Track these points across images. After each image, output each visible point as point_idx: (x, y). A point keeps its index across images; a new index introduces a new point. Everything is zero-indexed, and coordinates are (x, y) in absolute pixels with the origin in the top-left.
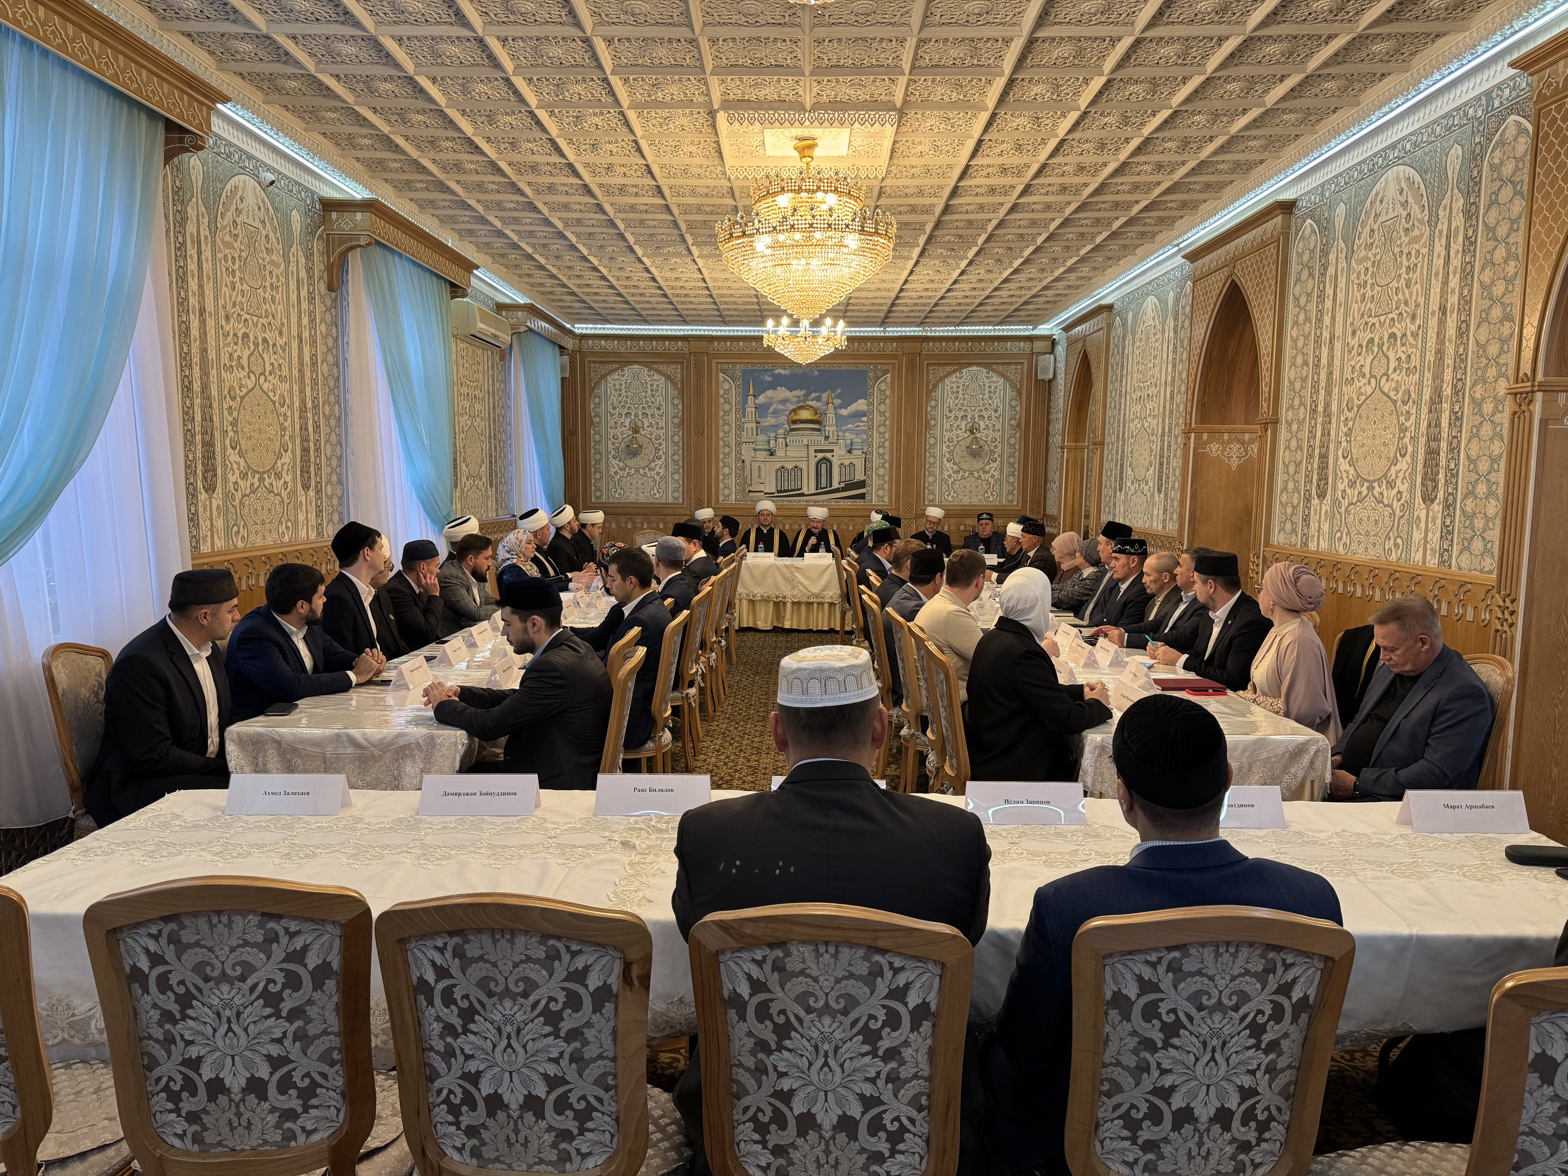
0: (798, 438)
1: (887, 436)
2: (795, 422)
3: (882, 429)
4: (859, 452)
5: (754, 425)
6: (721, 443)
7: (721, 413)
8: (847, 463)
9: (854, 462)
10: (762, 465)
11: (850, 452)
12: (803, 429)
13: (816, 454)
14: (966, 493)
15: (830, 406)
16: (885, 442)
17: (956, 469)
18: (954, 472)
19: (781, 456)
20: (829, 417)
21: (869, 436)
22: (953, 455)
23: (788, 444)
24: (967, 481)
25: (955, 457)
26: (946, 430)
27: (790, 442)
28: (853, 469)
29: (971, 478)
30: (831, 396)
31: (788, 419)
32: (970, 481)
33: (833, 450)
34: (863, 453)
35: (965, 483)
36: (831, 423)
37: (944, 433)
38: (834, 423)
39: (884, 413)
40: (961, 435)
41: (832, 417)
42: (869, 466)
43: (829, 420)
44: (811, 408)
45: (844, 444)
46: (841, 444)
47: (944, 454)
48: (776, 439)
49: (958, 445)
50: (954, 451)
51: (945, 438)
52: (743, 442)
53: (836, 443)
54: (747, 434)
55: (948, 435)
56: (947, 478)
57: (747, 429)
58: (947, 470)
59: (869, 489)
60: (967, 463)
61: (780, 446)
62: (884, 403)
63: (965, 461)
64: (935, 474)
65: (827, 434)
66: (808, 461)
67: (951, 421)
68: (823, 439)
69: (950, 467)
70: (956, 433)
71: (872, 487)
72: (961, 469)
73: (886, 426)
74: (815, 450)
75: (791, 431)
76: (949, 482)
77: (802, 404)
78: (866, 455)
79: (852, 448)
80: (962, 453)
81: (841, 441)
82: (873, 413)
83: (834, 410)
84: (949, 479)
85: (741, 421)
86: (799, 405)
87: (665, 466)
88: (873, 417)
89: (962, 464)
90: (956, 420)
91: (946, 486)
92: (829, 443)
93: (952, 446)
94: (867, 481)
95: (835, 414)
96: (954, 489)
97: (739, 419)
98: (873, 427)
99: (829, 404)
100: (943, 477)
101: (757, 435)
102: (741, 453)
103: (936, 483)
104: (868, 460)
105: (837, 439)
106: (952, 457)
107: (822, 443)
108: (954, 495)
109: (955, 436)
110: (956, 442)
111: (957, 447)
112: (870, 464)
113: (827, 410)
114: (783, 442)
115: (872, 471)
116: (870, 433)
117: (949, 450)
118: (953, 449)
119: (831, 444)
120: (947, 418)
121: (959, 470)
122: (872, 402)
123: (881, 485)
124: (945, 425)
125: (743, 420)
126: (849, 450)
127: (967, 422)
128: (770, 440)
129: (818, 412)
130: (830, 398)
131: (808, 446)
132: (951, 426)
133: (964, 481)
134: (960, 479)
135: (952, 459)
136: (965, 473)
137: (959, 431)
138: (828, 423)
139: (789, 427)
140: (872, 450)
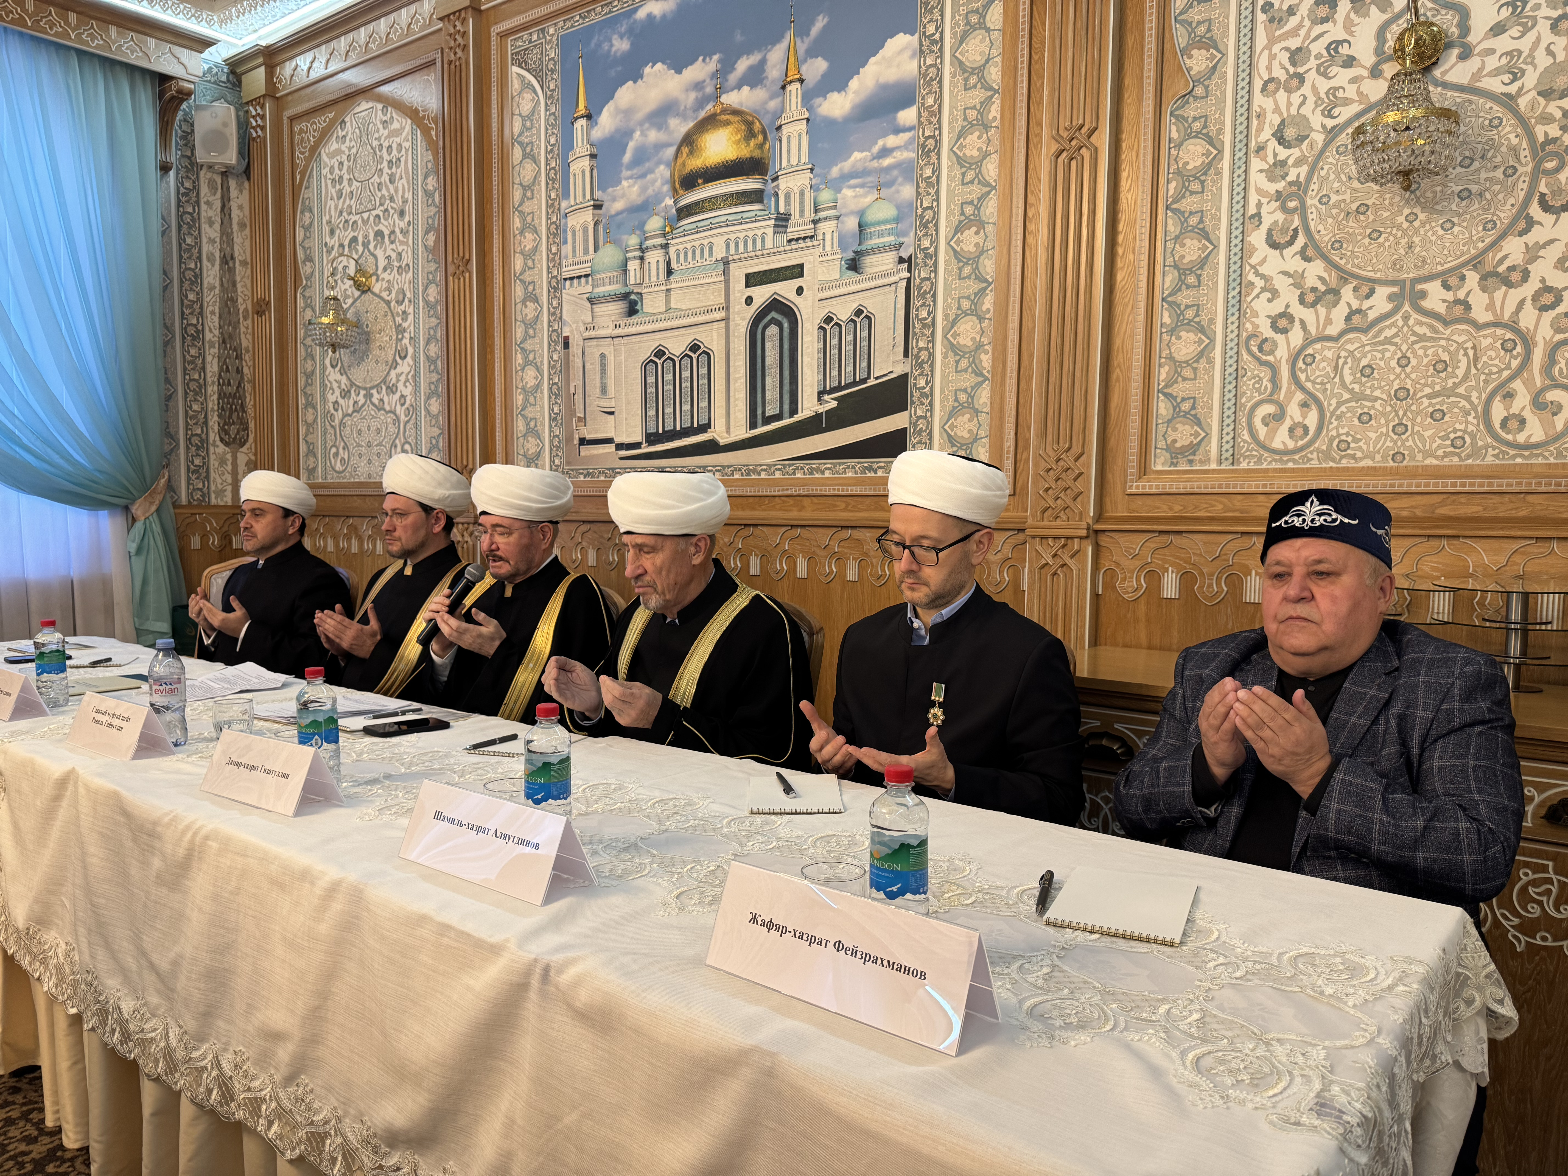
0: (699, 239)
1: (991, 169)
2: (689, 182)
3: (972, 145)
4: (889, 260)
5: (589, 217)
6: (517, 292)
7: (517, 196)
8: (844, 313)
9: (871, 303)
10: (609, 351)
11: (854, 265)
12: (712, 203)
13: (750, 291)
14: (1377, 405)
15: (794, 93)
16: (982, 198)
17: (1320, 278)
18: (1310, 298)
19: (654, 314)
20: (789, 138)
21: (923, 185)
22: (1302, 210)
23: (674, 265)
24: (1382, 338)
25: (1312, 216)
26: (1266, 83)
27: (678, 256)
28: (865, 334)
29: (1406, 318)
30: (796, 54)
31: (672, 175)
32: (1396, 335)
33: (801, 266)
34: (901, 260)
35: (1368, 348)
36: (794, 161)
37: (1259, 99)
38: (804, 159)
39: (980, 71)
40: (1351, 92)
41: (800, 135)
42: (924, 314)
43: (789, 151)
44: (737, 119)
45: (836, 235)
46: (828, 237)
47: (1252, 210)
48: (643, 252)
49: (1332, 149)
50: (1312, 187)
51: (1260, 130)
52: (565, 279)
53: (812, 237)
54: (574, 251)
55: (1277, 110)
56: (1268, 332)
57: (574, 232)
58: (1269, 291)
59: (920, 413)
60: (1381, 240)
61: (654, 279)
62: (982, 25)
63: (1368, 231)
64: (1204, 318)
65: (782, 210)
66: (726, 319)
67: (1294, 32)
68: (770, 231)
69: (1285, 273)
70: (1324, 85)
71: (931, 404)
72: (1345, 276)
73: (986, 127)
74: (748, 277)
75: (679, 219)
76: (1282, 353)
77: (709, 108)
78: (909, 271)
79: (863, 247)
80: (1356, 190)
81: (827, 228)
82: (940, 82)
83: (803, 107)
84: (1280, 338)
85: (559, 209)
86: (702, 114)
87: (414, 376)
88: (939, 100)
89: (1353, 251)
90: (1324, 20)
91: (1265, 374)
92: (790, 241)
93: (1298, 163)
94: (911, 381)
95: (808, 120)
96: (1303, 389)
97: (556, 203)
98: (938, 143)
99: (788, 88)
100: (1248, 326)
101: (596, 249)
102: (561, 318)
103: (1211, 361)
104: (920, 288)
105: (815, 222)
106: (1297, 222)
107: (769, 244)
108: (1304, 417)
109: (1316, 106)
110: (1319, 138)
111: (1331, 160)
112: (923, 305)
113: (783, 110)
114: (661, 259)
115: (933, 334)
116: (928, 172)
117: (1281, 185)
118: (1302, 179)
119: (794, 245)
120: (1271, 20)
121: (1333, 284)
122: (937, 36)
123: (965, 390)
124: (1263, 62)
125: (564, 204)
126: (854, 260)
127: (1385, 17)
128: (626, 260)
129: (757, 126)
130: (792, 60)
131: (726, 262)
132: (1296, 56)
133: (1363, 338)
134: (1342, 333)
135: (1296, 231)
136: (1372, 292)
137: (1342, 76)
138: (785, 164)
139: (675, 203)
140: (935, 242)
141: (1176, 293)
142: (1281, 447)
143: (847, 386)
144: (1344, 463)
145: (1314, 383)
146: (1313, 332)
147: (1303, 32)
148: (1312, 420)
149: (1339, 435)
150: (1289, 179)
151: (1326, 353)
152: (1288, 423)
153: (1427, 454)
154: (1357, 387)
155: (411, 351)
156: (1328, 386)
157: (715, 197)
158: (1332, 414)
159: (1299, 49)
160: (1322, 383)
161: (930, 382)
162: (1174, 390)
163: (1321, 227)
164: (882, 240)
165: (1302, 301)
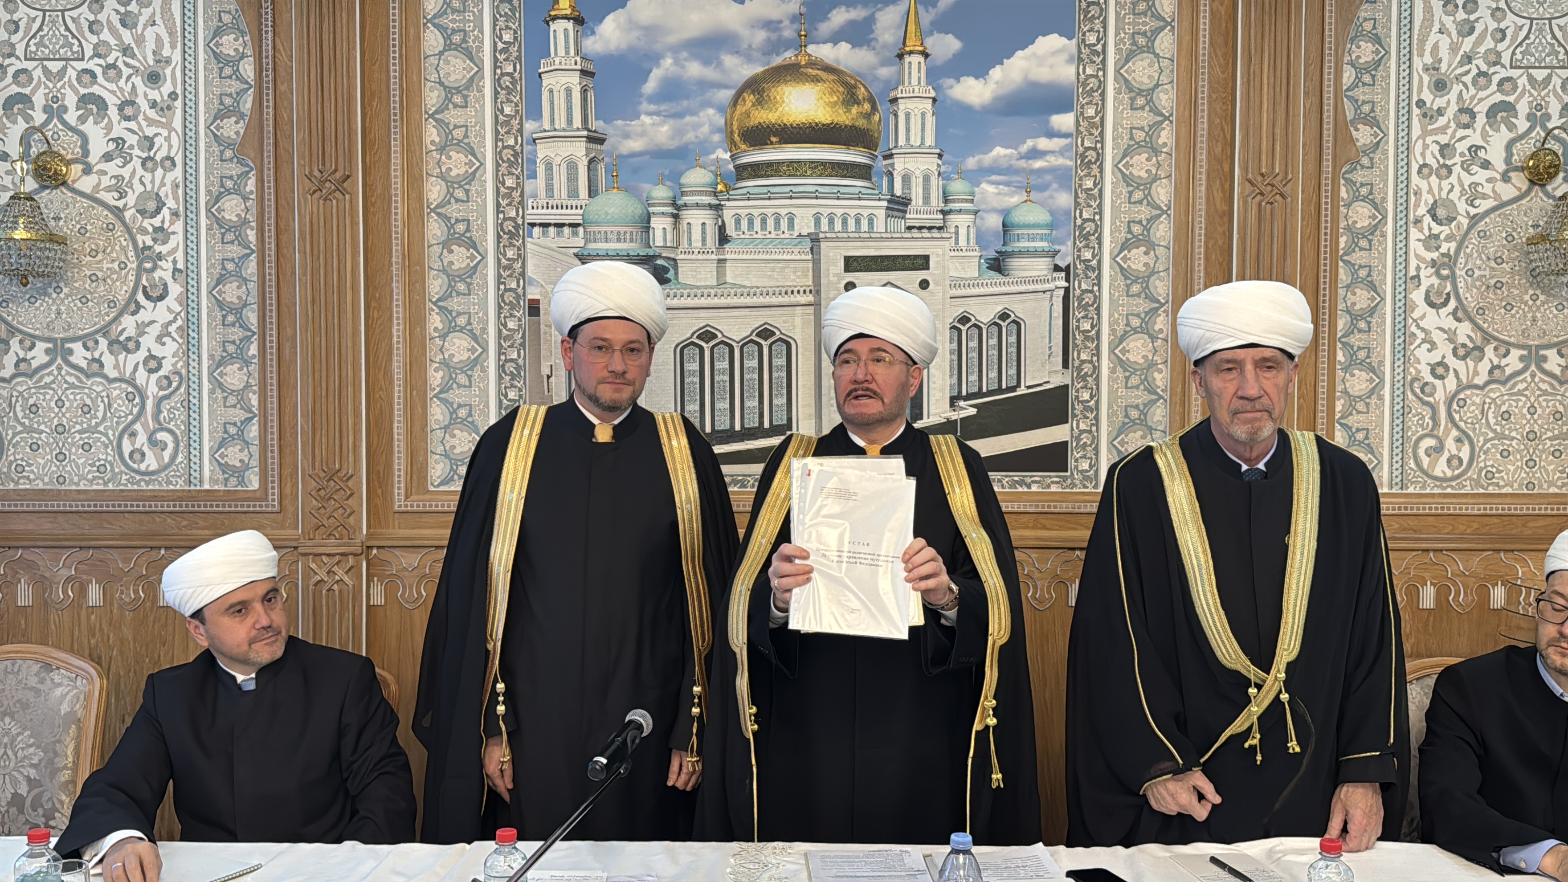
0: (771, 207)
1: (1163, 193)
2: (758, 136)
3: (1140, 166)
4: (1040, 267)
5: (579, 150)
6: (434, 229)
7: (432, 97)
8: (985, 313)
9: (1019, 308)
11: (997, 265)
12: (794, 168)
13: (851, 277)
14: (1514, 443)
15: (915, 67)
16: (1152, 220)
17: (1469, 337)
18: (1461, 352)
19: (698, 287)
20: (908, 115)
21: (1082, 196)
22: (1453, 277)
23: (730, 230)
24: (1516, 390)
25: (1461, 285)
26: (1421, 167)
27: (738, 222)
28: (1013, 339)
29: (1533, 376)
30: (917, 23)
31: (728, 124)
32: (1526, 389)
33: (926, 258)
34: (1057, 268)
35: (1506, 397)
36: (915, 140)
37: (1415, 179)
38: (930, 140)
39: (1149, 93)
40: (1487, 189)
41: (923, 115)
42: (1087, 326)
43: (908, 130)
44: (832, 77)
45: (972, 231)
46: (963, 232)
47: (1412, 272)
48: (678, 208)
49: (1474, 233)
50: (1460, 260)
51: (1417, 206)
52: (533, 225)
53: (940, 228)
54: (549, 189)
55: (1430, 191)
56: (1429, 378)
57: (549, 167)
58: (1428, 342)
59: (1083, 426)
60: (1513, 312)
61: (697, 243)
62: (1150, 48)
63: (1504, 304)
64: (1374, 361)
65: (898, 191)
66: (817, 305)
67: (1443, 130)
68: (881, 213)
69: (1441, 329)
70: (1467, 180)
71: (1097, 418)
72: (1488, 338)
73: (1156, 152)
74: (847, 259)
75: (740, 178)
76: (1440, 395)
77: (788, 56)
78: (1067, 280)
79: (1009, 249)
80: (1492, 268)
81: (961, 221)
82: (1103, 95)
83: (928, 84)
84: (1438, 383)
85: (520, 131)
86: (777, 61)
87: (184, 331)
88: (1101, 111)
89: (1493, 318)
90: (1466, 126)
91: (1427, 412)
92: (909, 228)
93: (1449, 238)
94: (1072, 393)
95: (934, 100)
96: (1458, 428)
97: (515, 123)
98: (1100, 157)
99: (907, 59)
100: (1412, 370)
101: (592, 192)
102: (523, 274)
103: (1381, 398)
104: (1080, 299)
105: (944, 213)
106: (1449, 288)
107: (880, 225)
108: (1459, 450)
109: (1462, 195)
110: (1465, 222)
111: (1474, 241)
112: (1086, 317)
113: (900, 81)
114: (710, 223)
115: (1098, 348)
116: (1089, 183)
117: (1435, 255)
118: (1452, 253)
119: (916, 234)
120: (1425, 115)
121: (1479, 343)
122: (1099, 48)
123: (1137, 407)
124: (1418, 148)
125: (529, 126)
126: (996, 260)
127: (1512, 135)
128: (649, 216)
129: (861, 92)
130: (912, 27)
131: (815, 240)
132: (1445, 150)
133: (1503, 389)
134: (1487, 383)
135: (1448, 294)
136: (1507, 353)
137: (1481, 176)
138: (902, 141)
139: (733, 158)
140: (1098, 255)
141: (1348, 336)
142: (1442, 475)
143: (990, 393)
144: (1491, 490)
145: (1466, 422)
146: (1465, 381)
147: (1450, 131)
148: (1465, 454)
149: (1486, 466)
150: (1441, 250)
151: (1474, 398)
152: (1446, 455)
153: (1551, 484)
154: (1498, 428)
155: (175, 289)
156: (1477, 426)
157: (799, 162)
158: (1481, 448)
159: (1447, 145)
160: (1472, 423)
161: (1096, 394)
162: (1350, 421)
163: (1468, 295)
164: (1032, 244)
165: (1455, 354)
